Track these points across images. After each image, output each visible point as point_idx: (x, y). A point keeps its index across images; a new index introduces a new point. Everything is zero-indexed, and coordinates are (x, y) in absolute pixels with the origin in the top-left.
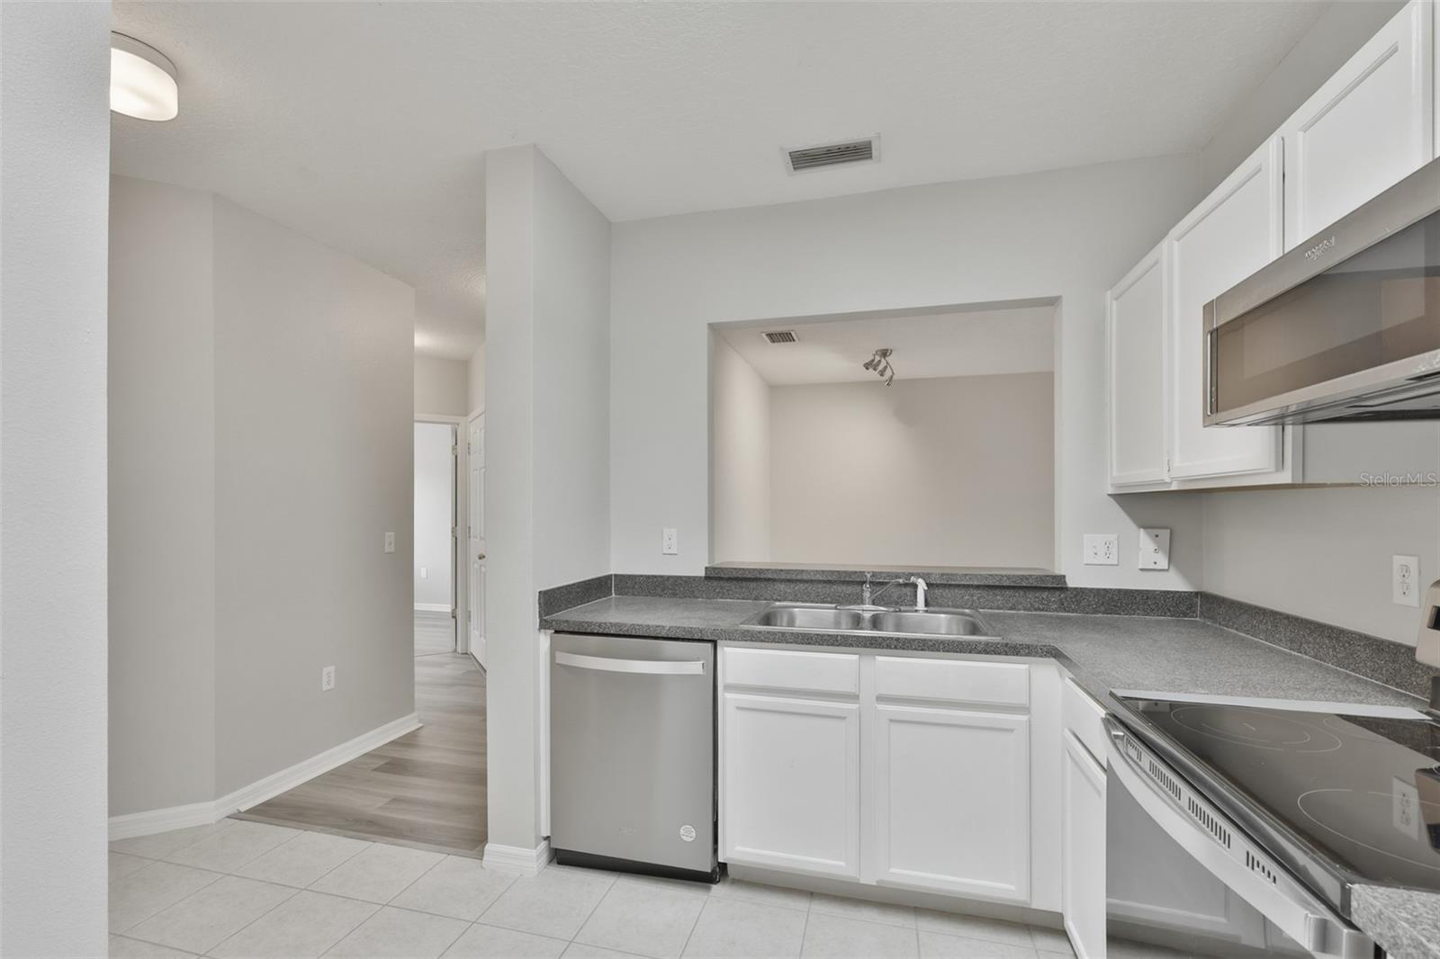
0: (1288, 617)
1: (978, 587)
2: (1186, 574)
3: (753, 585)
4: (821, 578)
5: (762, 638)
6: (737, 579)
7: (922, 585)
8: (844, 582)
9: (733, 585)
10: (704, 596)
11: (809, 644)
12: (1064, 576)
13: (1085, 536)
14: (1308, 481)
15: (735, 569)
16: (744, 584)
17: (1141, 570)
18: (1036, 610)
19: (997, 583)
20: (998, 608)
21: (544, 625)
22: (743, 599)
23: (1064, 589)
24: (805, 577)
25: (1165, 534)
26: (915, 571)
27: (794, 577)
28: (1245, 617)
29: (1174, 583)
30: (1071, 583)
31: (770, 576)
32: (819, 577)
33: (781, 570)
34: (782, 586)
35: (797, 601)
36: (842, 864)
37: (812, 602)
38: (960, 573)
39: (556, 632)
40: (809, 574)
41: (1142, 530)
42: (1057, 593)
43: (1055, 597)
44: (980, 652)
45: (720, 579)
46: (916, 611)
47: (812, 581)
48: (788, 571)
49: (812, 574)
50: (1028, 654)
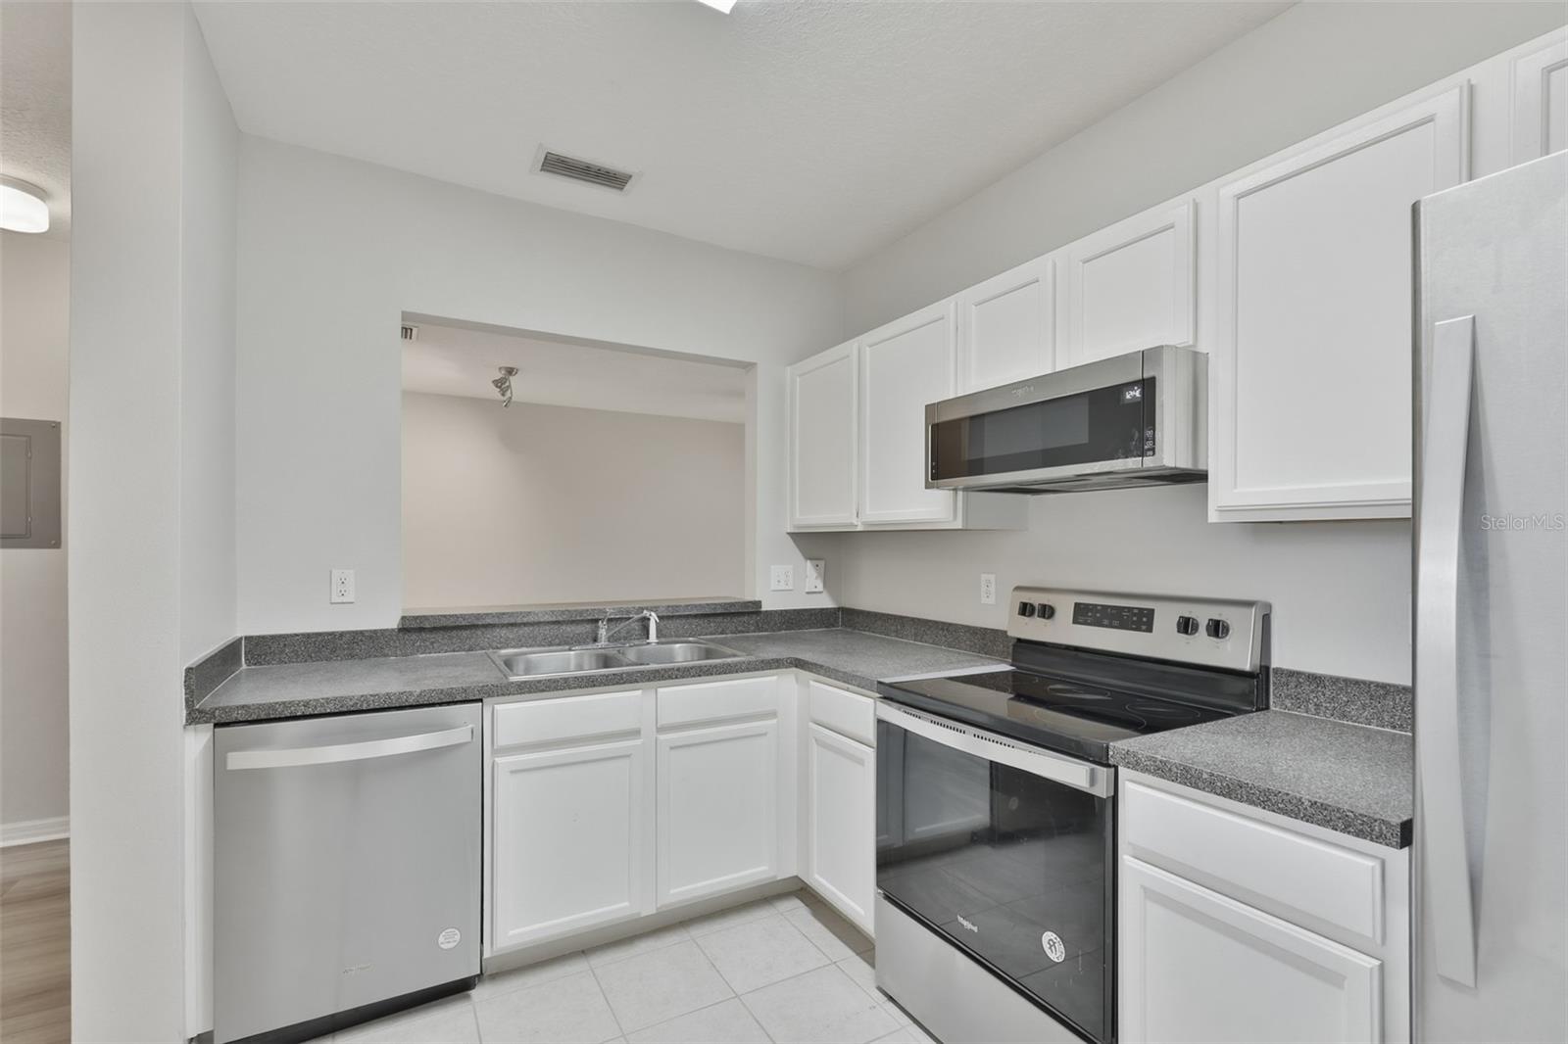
0: (913, 619)
1: (696, 616)
2: (834, 596)
3: (465, 633)
4: (551, 619)
5: (543, 687)
6: (445, 629)
7: (654, 618)
8: (572, 622)
9: (438, 636)
10: (399, 652)
11: (594, 686)
12: (760, 602)
13: (772, 567)
14: (969, 528)
15: (445, 616)
16: (454, 633)
17: (808, 593)
18: (739, 632)
19: (713, 612)
20: (711, 634)
21: (194, 717)
22: (454, 651)
23: (758, 613)
24: (531, 619)
25: (822, 564)
26: (644, 605)
27: (519, 621)
28: (879, 623)
29: (825, 602)
30: (767, 606)
31: (489, 621)
32: (547, 618)
33: (504, 614)
34: (504, 632)
35: (522, 646)
36: (626, 904)
37: (539, 646)
38: (683, 604)
39: (216, 725)
40: (537, 615)
41: (808, 561)
42: (754, 616)
43: (753, 620)
44: (743, 671)
45: (421, 630)
46: (648, 643)
47: (539, 623)
48: (511, 614)
49: (540, 615)
50: (777, 667)
